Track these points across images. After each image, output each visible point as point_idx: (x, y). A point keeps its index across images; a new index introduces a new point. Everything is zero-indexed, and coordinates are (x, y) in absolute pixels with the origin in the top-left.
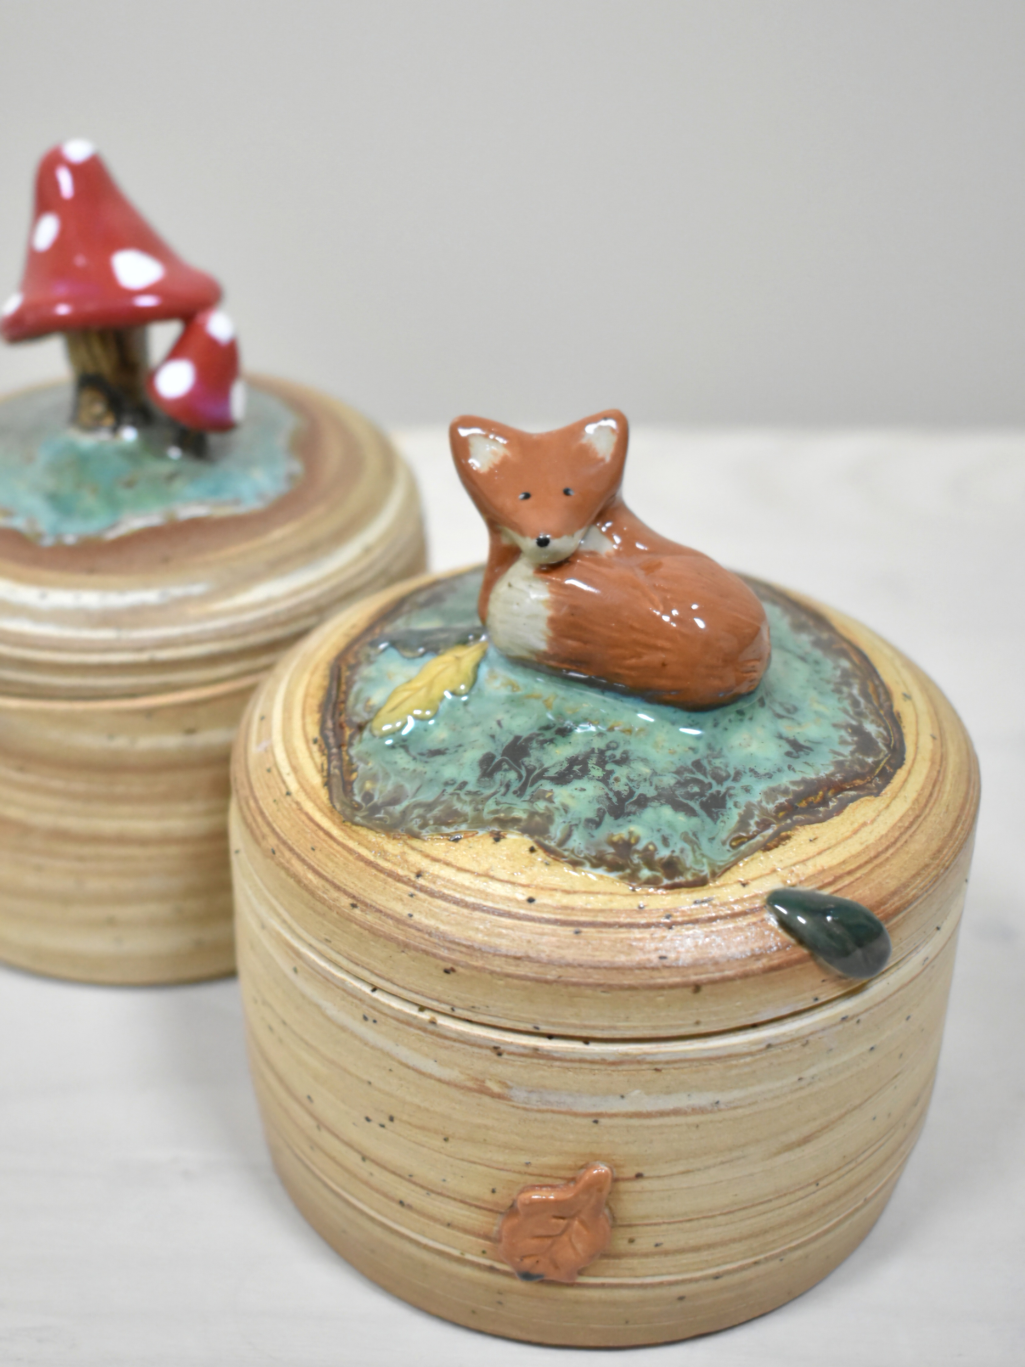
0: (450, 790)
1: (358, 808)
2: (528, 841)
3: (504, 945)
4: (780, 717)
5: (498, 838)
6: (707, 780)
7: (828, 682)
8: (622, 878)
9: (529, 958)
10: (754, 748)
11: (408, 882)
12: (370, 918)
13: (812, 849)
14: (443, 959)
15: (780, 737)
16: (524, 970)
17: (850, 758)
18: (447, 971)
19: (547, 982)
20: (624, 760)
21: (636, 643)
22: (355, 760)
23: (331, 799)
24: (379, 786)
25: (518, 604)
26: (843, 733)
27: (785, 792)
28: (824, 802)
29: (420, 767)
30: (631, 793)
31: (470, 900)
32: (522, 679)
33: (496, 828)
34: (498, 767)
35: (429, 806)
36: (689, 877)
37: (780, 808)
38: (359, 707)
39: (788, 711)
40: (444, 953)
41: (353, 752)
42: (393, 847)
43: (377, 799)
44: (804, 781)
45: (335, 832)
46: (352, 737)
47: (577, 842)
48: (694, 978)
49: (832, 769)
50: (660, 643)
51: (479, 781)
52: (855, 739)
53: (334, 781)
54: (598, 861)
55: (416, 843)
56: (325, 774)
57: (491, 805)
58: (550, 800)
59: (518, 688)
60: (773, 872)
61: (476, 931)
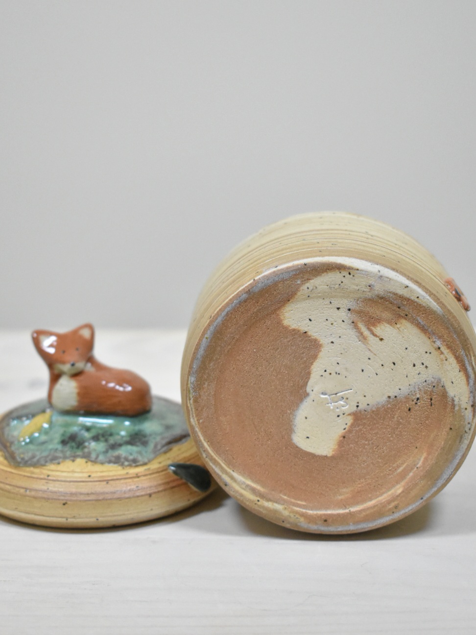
0: (52, 451)
1: (19, 463)
2: (84, 460)
3: (84, 490)
4: (160, 420)
5: (73, 461)
6: (140, 437)
8: (120, 465)
9: (92, 493)
10: (153, 427)
11: (44, 479)
12: (33, 493)
13: (180, 451)
14: (63, 500)
15: (161, 424)
16: (92, 497)
18: (64, 504)
19: (100, 500)
20: (111, 435)
22: (14, 451)
23: (9, 462)
24: (26, 455)
27: (168, 438)
29: (39, 447)
30: (116, 443)
31: (68, 479)
32: (68, 419)
33: (72, 458)
34: (68, 442)
35: (46, 457)
36: (141, 463)
37: (166, 442)
38: (10, 437)
39: (162, 418)
40: (62, 498)
41: (12, 449)
42: (37, 470)
43: (26, 458)
44: (173, 435)
45: (13, 471)
46: (10, 445)
47: (101, 457)
48: (148, 492)
51: (62, 447)
53: (8, 458)
54: (110, 462)
55: (44, 467)
57: (68, 453)
59: (67, 421)
60: (169, 459)
61: (73, 489)
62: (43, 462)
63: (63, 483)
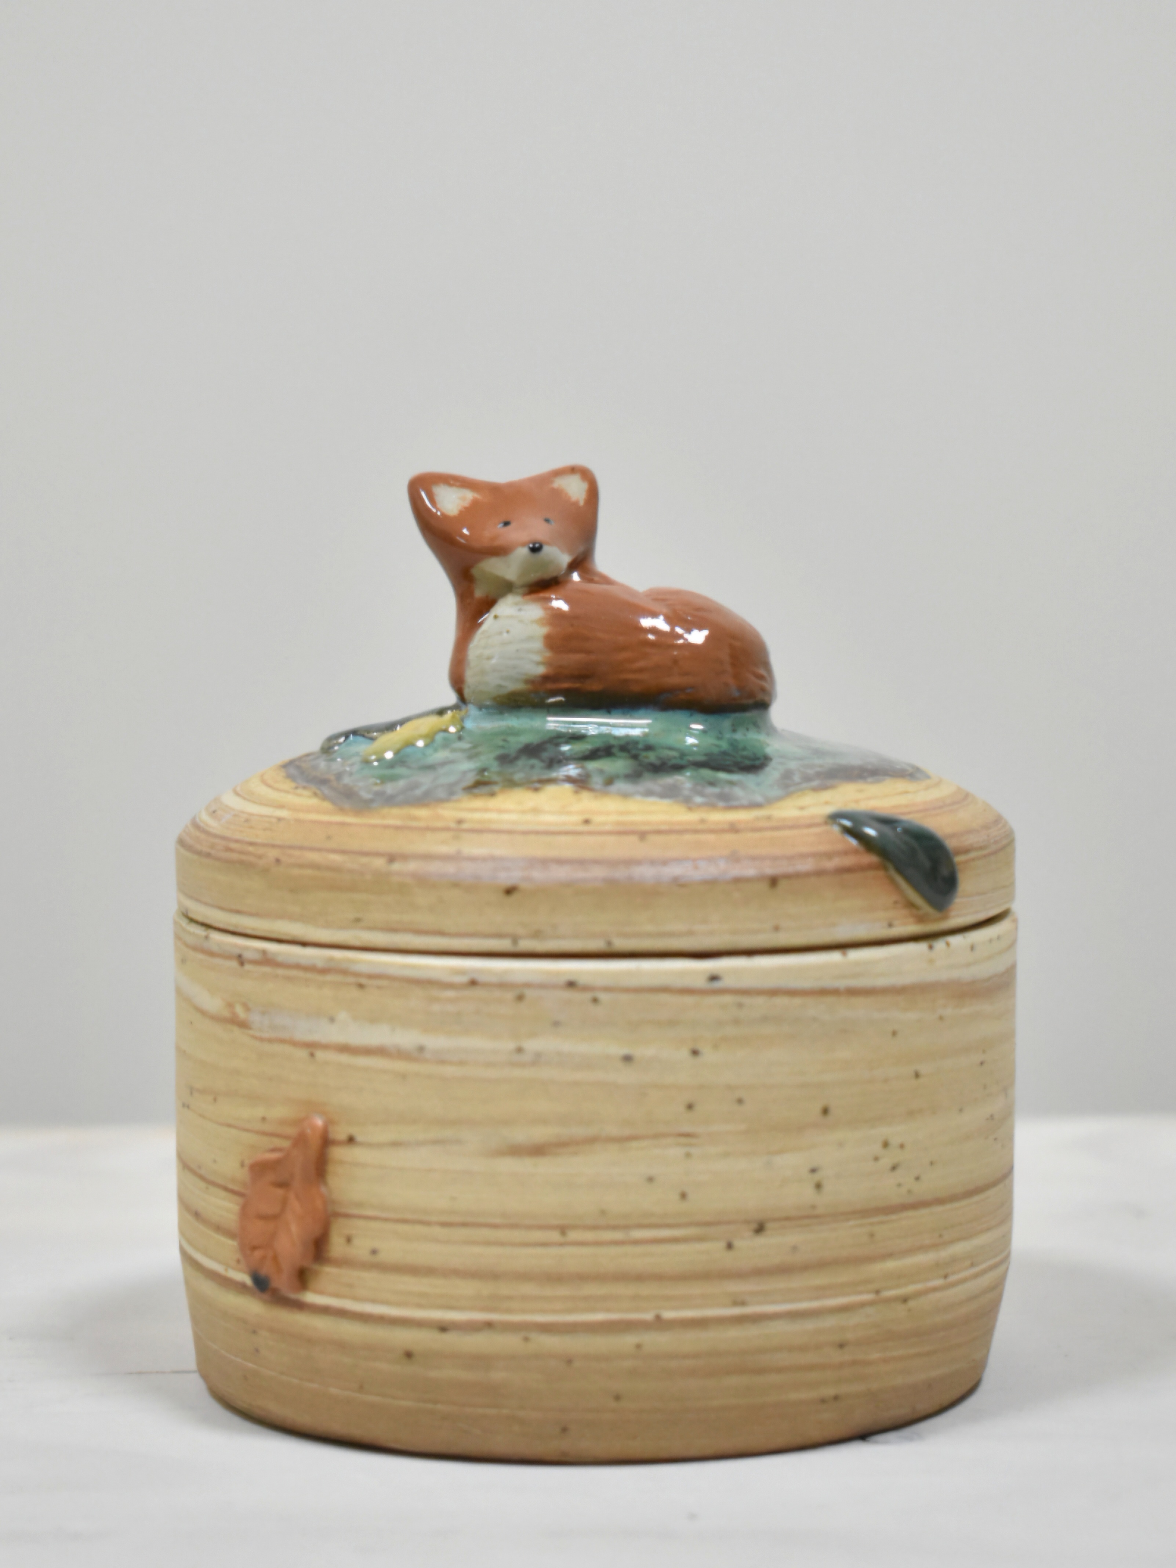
2: (570, 789)
5: (536, 790)
8: (679, 802)
11: (447, 829)
12: (414, 865)
13: (861, 796)
18: (508, 893)
25: (508, 632)
31: (523, 828)
45: (352, 820)
48: (769, 872)
55: (447, 805)
56: (320, 796)
61: (537, 848)
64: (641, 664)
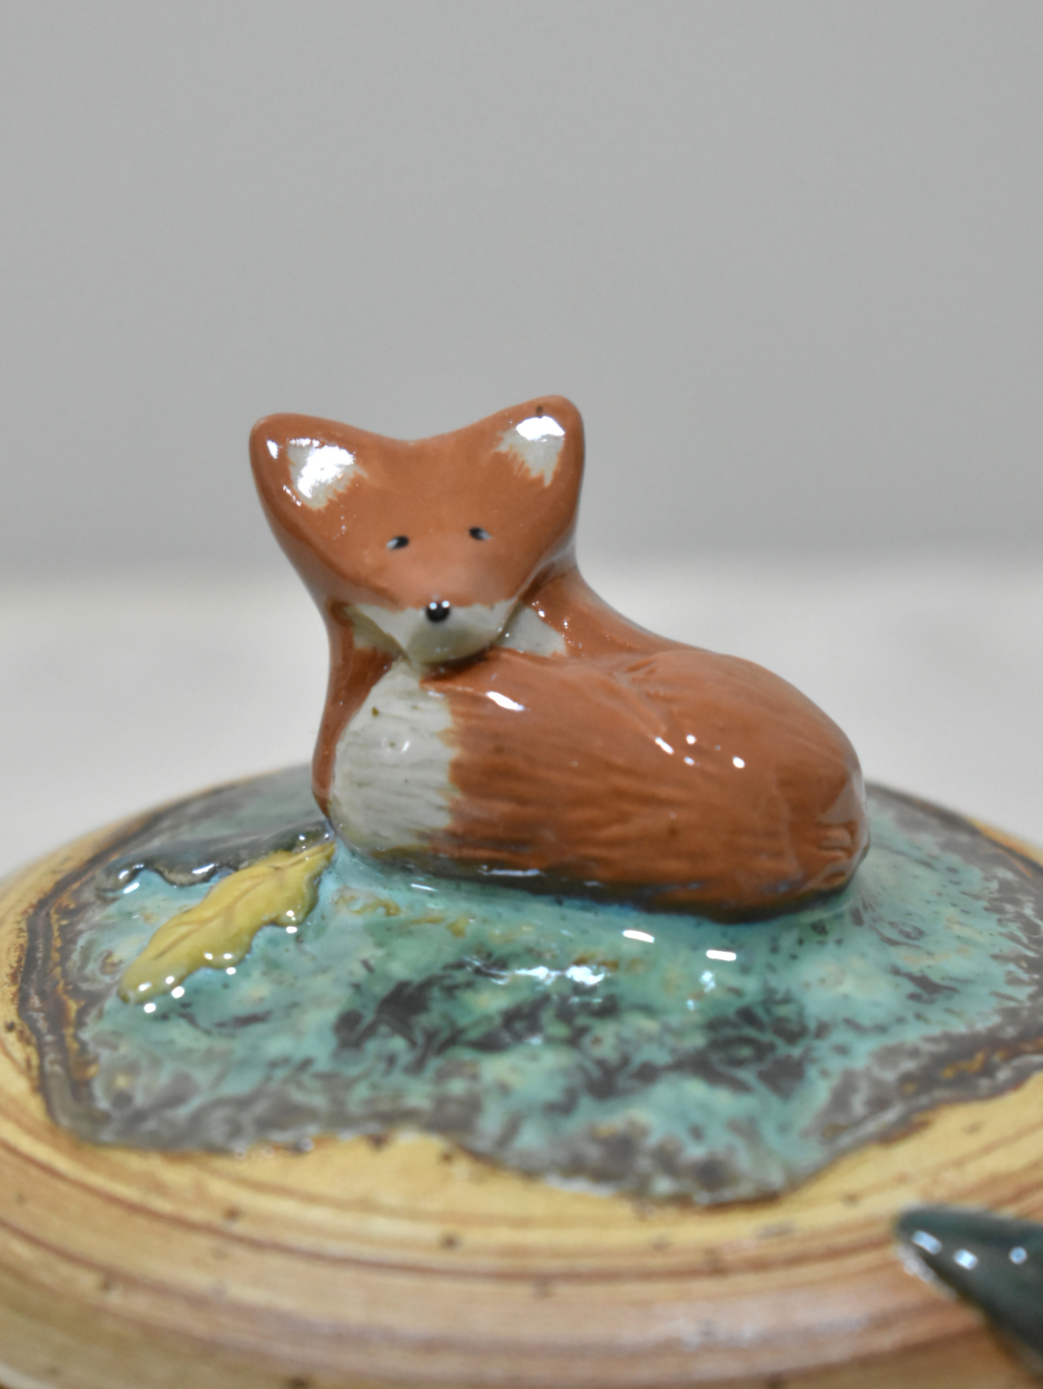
0: (280, 1073)
1: (102, 1119)
2: (437, 1145)
4: (893, 943)
5: (378, 1142)
6: (767, 1037)
7: (977, 897)
10: (848, 986)
12: (140, 1304)
13: (972, 1143)
14: (286, 1360)
15: (896, 972)
16: (446, 1366)
17: (1028, 1004)
18: (295, 1384)
20: (609, 1011)
21: (620, 794)
22: (92, 1047)
23: (49, 1109)
24: (143, 1080)
25: (393, 745)
26: (1012, 967)
27: (914, 1053)
28: (988, 1070)
29: (220, 1044)
30: (625, 1061)
31: (334, 1248)
32: (401, 893)
33: (374, 1127)
34: (371, 1031)
35: (243, 1103)
36: (745, 1190)
37: (906, 1078)
38: (92, 967)
39: (908, 935)
40: (290, 1350)
41: (85, 1035)
43: (140, 1100)
44: (947, 1037)
45: (62, 1163)
46: (82, 1013)
47: (530, 1138)
48: (768, 1368)
49: (996, 1020)
50: (664, 791)
51: (336, 1055)
52: (1036, 976)
53: (54, 1084)
54: (574, 1168)
55: (221, 1163)
56: (35, 1073)
57: (361, 1092)
58: (475, 1077)
59: (397, 909)
60: (902, 1179)
61: (349, 1303)
62: (217, 1132)
63: (299, 1266)
64: (615, 831)
